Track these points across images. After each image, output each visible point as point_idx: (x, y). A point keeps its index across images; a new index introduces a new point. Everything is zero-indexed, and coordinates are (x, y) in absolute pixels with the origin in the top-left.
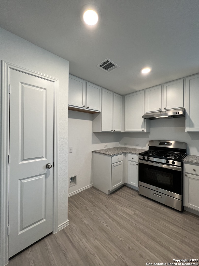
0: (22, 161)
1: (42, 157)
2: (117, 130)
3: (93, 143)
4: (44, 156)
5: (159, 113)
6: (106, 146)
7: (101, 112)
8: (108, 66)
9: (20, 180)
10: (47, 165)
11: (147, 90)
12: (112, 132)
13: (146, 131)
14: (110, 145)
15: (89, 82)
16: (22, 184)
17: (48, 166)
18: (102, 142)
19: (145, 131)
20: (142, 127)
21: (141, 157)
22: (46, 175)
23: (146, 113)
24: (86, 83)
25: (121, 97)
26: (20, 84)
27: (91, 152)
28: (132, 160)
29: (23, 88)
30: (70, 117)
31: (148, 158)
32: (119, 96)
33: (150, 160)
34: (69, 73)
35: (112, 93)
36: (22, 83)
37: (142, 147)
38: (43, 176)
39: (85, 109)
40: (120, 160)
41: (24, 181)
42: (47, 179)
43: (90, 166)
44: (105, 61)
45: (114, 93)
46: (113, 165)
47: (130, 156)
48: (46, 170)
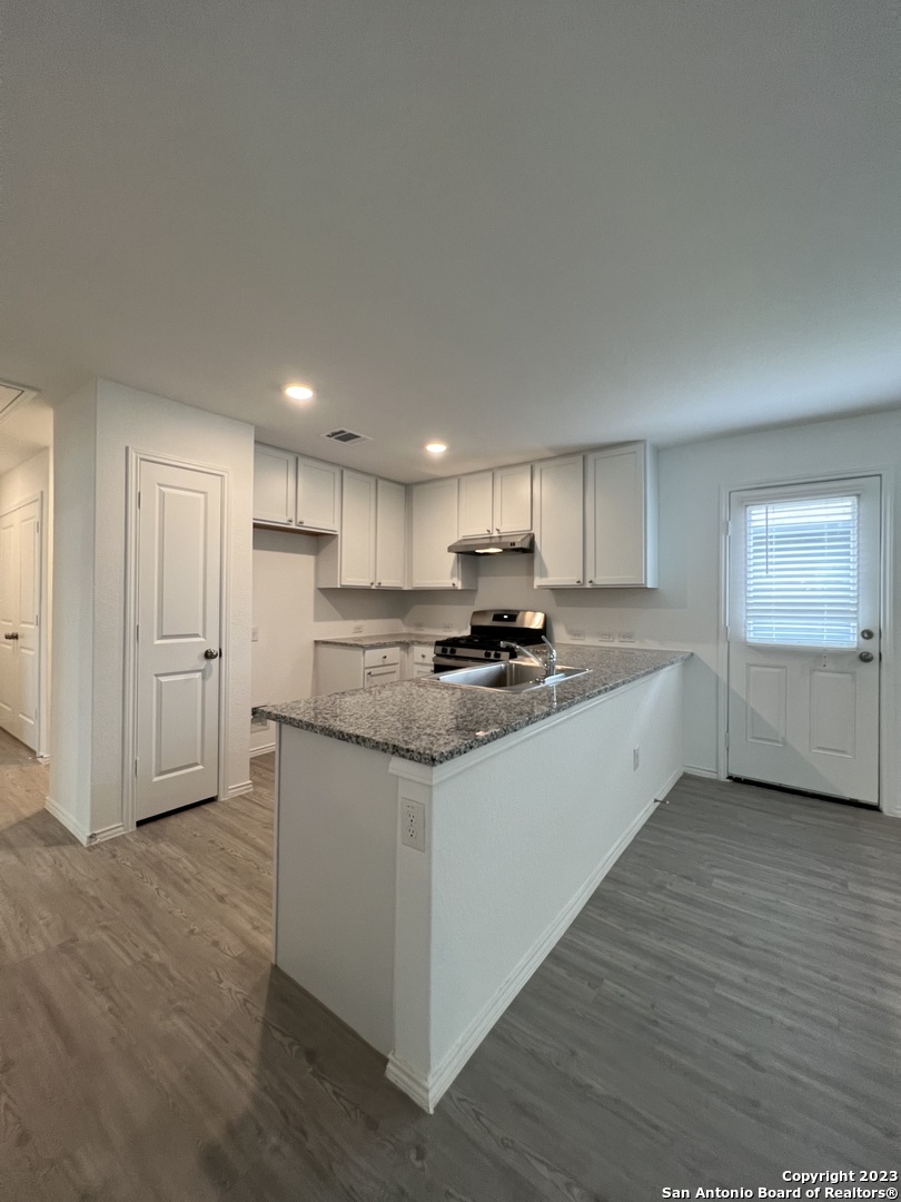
0: (158, 639)
1: (197, 635)
2: (389, 582)
3: (318, 618)
4: (201, 634)
5: (488, 541)
6: (358, 630)
7: (339, 533)
8: (346, 437)
9: (157, 675)
10: (207, 652)
11: (464, 479)
12: (373, 587)
13: (463, 584)
14: (371, 628)
15: (304, 455)
16: (160, 684)
17: (208, 655)
18: (345, 617)
19: (459, 586)
20: (452, 576)
21: (440, 649)
22: (205, 674)
23: (460, 538)
24: (297, 459)
25: (403, 488)
26: (157, 487)
27: (312, 644)
28: (421, 660)
29: (162, 495)
30: (256, 547)
31: (453, 651)
32: (397, 486)
33: (457, 654)
34: (256, 442)
35: (372, 480)
36: (160, 485)
37: (460, 631)
38: (198, 675)
39: (293, 526)
40: (388, 661)
41: (163, 679)
42: (207, 683)
43: (310, 681)
44: (337, 430)
45: (379, 481)
46: (367, 671)
47: (418, 650)
48: (205, 662)
